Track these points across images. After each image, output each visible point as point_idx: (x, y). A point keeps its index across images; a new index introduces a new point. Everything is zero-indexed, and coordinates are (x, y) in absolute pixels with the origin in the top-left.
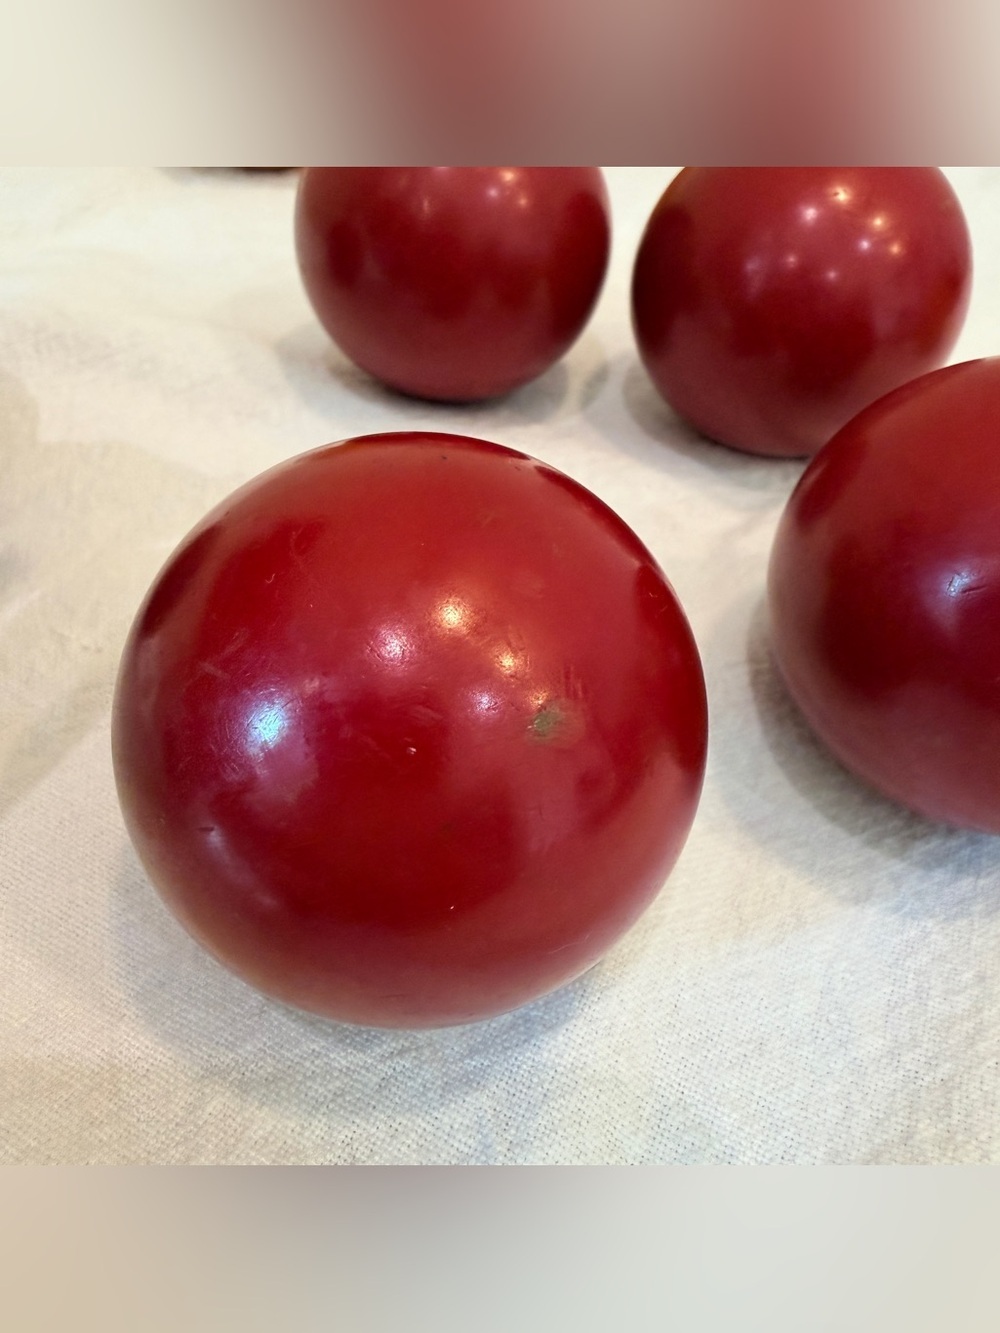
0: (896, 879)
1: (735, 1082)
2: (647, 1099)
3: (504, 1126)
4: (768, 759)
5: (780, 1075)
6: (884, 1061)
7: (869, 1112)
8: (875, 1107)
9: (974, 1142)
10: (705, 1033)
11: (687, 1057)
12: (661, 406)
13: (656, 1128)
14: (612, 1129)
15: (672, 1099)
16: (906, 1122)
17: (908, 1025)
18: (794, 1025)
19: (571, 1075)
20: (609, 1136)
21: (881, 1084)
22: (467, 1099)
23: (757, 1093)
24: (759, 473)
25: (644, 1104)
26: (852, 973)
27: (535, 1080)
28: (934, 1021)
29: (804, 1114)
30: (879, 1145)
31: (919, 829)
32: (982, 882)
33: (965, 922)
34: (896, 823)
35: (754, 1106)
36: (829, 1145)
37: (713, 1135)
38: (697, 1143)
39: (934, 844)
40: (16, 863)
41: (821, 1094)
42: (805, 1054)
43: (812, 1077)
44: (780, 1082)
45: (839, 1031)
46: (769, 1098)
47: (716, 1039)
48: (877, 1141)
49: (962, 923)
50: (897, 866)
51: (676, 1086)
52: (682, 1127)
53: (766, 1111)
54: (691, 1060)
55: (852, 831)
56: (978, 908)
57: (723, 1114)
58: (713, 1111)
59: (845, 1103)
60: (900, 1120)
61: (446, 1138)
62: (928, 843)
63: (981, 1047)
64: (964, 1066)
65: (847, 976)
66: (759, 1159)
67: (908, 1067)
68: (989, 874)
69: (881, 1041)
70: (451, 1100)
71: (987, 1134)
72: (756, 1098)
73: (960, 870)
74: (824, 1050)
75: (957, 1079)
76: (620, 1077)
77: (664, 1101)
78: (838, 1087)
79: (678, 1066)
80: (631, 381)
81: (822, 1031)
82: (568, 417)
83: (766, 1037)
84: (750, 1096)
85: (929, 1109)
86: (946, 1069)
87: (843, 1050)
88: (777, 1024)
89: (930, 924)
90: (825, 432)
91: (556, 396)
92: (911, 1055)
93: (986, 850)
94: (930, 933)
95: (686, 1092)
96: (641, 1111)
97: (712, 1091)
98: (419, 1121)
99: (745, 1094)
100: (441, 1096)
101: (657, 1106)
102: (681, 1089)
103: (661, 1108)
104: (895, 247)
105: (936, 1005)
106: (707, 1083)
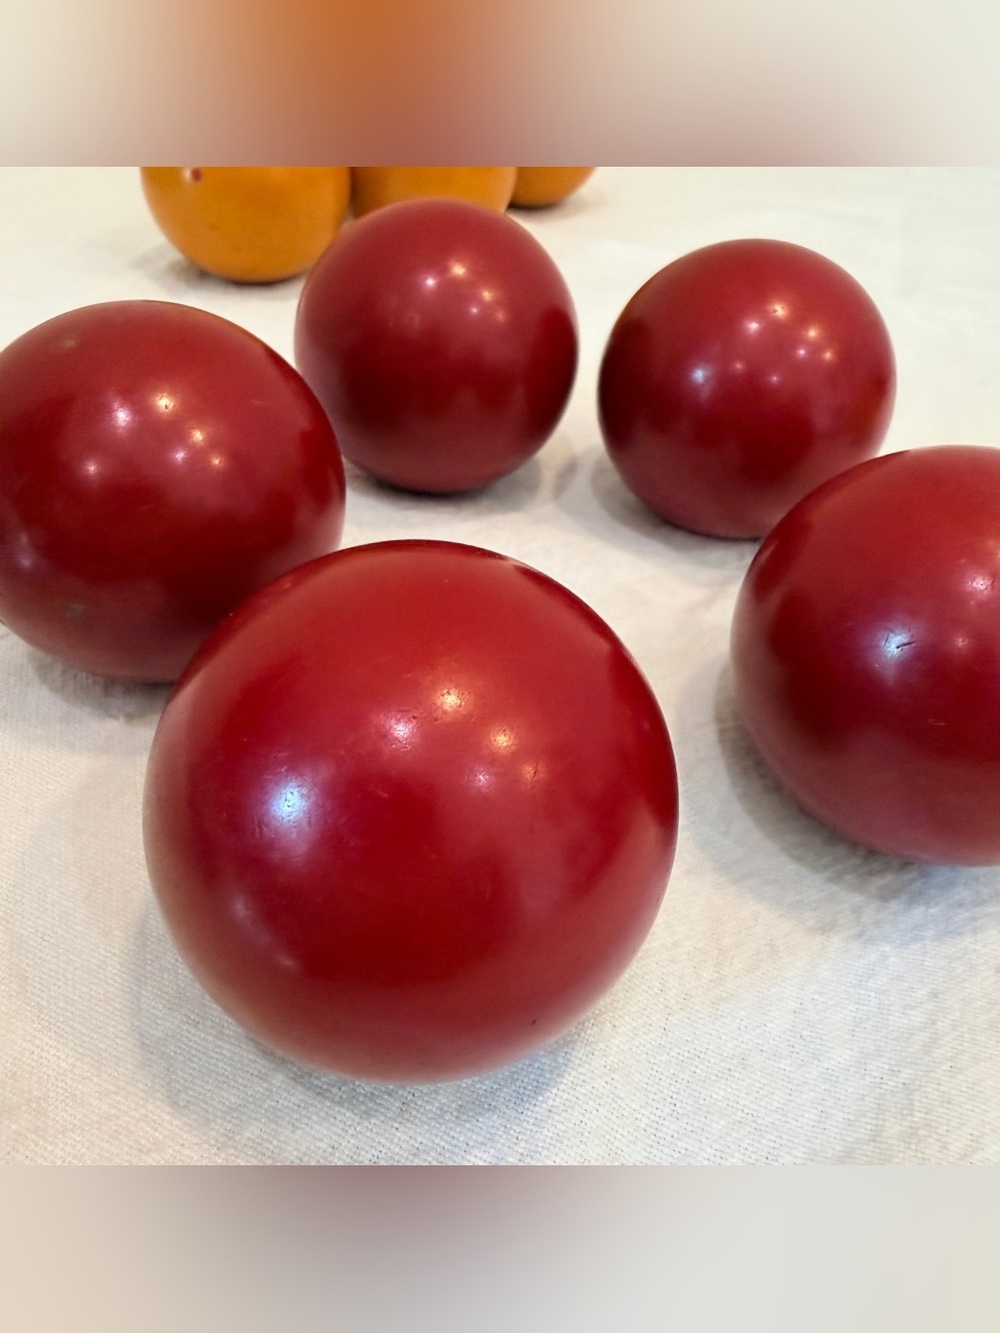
0: (857, 911)
1: (722, 1093)
2: (642, 1111)
3: (514, 1140)
4: (737, 808)
5: (761, 1086)
6: (853, 1069)
7: (842, 1115)
8: (846, 1111)
10: (692, 1052)
11: (676, 1073)
13: (653, 1137)
14: (612, 1139)
15: (667, 1110)
16: (875, 1122)
17: (872, 1038)
18: (772, 1042)
19: (571, 1092)
20: (610, 1145)
21: (850, 1090)
22: (481, 1119)
23: (742, 1102)
24: (717, 553)
25: (640, 1117)
26: (821, 994)
28: (895, 1034)
29: (784, 1119)
30: (852, 1143)
31: (876, 866)
32: (932, 911)
33: (919, 945)
34: (854, 861)
35: (740, 1114)
36: (808, 1145)
37: (704, 1140)
39: (889, 878)
40: (54, 919)
41: (799, 1101)
42: (782, 1066)
43: (790, 1086)
44: (762, 1092)
45: (812, 1046)
46: (753, 1106)
47: (702, 1056)
48: (850, 1139)
49: (916, 946)
50: (857, 899)
51: (669, 1099)
52: (676, 1135)
53: (750, 1118)
54: (682, 1076)
55: (815, 869)
56: (930, 933)
57: (712, 1121)
58: (703, 1119)
59: (820, 1108)
60: (869, 1120)
61: (463, 1153)
62: (882, 878)
63: (937, 1053)
64: (922, 1071)
65: (816, 997)
66: (746, 1160)
67: (874, 1074)
68: (937, 904)
69: (850, 1053)
70: (466, 1121)
71: (945, 1128)
72: (740, 1107)
73: (913, 900)
74: (800, 1062)
75: (917, 1083)
76: (617, 1092)
77: (658, 1113)
78: (813, 1094)
79: (669, 1081)
80: (598, 473)
81: (797, 1046)
82: (543, 505)
83: (748, 1053)
84: (735, 1105)
85: (894, 1110)
86: (906, 1074)
87: (816, 1062)
88: (756, 1040)
89: (887, 948)
90: (774, 517)
91: (531, 487)
92: (876, 1063)
94: (888, 956)
95: (678, 1104)
96: (638, 1123)
97: (702, 1102)
98: (438, 1141)
99: (731, 1103)
100: (457, 1117)
101: (652, 1117)
102: (673, 1101)
103: (657, 1119)
104: (828, 355)
105: (897, 1019)
106: (697, 1095)
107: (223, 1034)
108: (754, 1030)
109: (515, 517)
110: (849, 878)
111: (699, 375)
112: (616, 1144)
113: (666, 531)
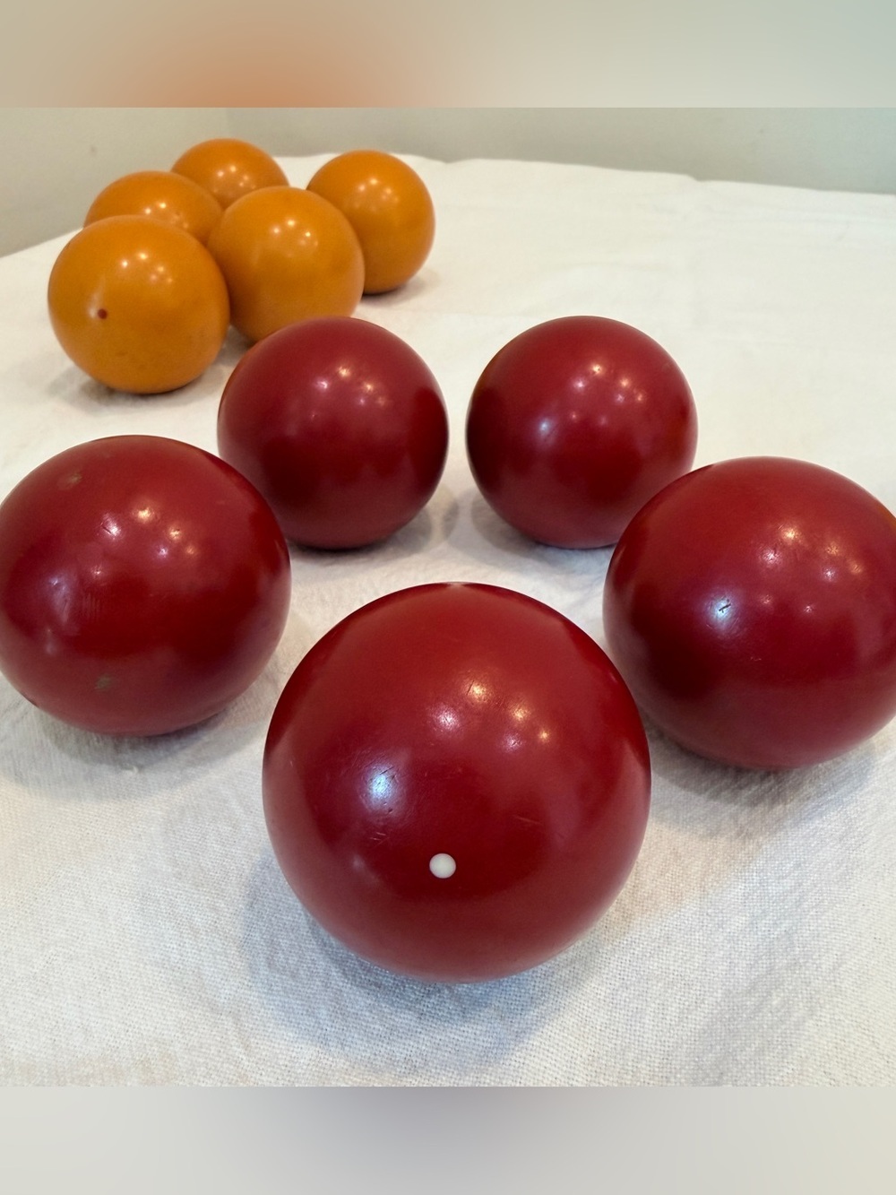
0: (734, 817)
2: (600, 987)
5: (684, 954)
6: (748, 929)
7: (744, 962)
8: (748, 958)
9: (810, 961)
10: (629, 939)
12: (502, 525)
13: (611, 1004)
15: (617, 984)
16: (768, 961)
17: (758, 904)
18: (686, 922)
21: (748, 944)
22: (482, 1014)
23: (672, 968)
25: (599, 992)
27: (523, 991)
28: (774, 898)
29: (704, 973)
30: (755, 979)
31: (743, 781)
32: (788, 806)
33: (782, 833)
35: (671, 976)
36: (724, 988)
37: (649, 999)
38: (640, 1007)
41: (713, 959)
42: (697, 937)
43: (705, 950)
44: (685, 958)
45: (716, 919)
46: (680, 969)
47: (637, 941)
48: (753, 977)
50: (733, 808)
51: (619, 976)
52: (628, 1000)
53: (679, 977)
54: (624, 958)
55: (699, 793)
56: (789, 823)
57: (653, 985)
58: (645, 985)
59: (729, 961)
60: (764, 961)
62: (750, 790)
63: (805, 906)
64: (797, 919)
65: (714, 884)
66: (682, 1006)
67: (763, 929)
68: (791, 800)
69: (744, 918)
70: (470, 1018)
71: (817, 954)
72: (671, 971)
73: (774, 801)
74: (709, 932)
75: (794, 928)
78: (722, 952)
79: (616, 963)
80: (476, 512)
81: (705, 921)
82: (438, 545)
83: (670, 933)
84: (667, 971)
85: (780, 950)
86: (785, 925)
87: (721, 930)
88: (675, 923)
89: (761, 839)
90: (621, 527)
91: (426, 532)
92: (764, 921)
93: (787, 785)
94: (762, 845)
95: (626, 978)
96: (599, 996)
97: (642, 973)
98: (452, 1036)
99: (664, 970)
100: (463, 1017)
101: (608, 991)
102: (622, 977)
105: (774, 888)
106: (638, 969)
107: (273, 990)
108: (672, 916)
109: (416, 558)
110: (725, 794)
111: (544, 426)
112: (585, 1013)
113: (539, 550)
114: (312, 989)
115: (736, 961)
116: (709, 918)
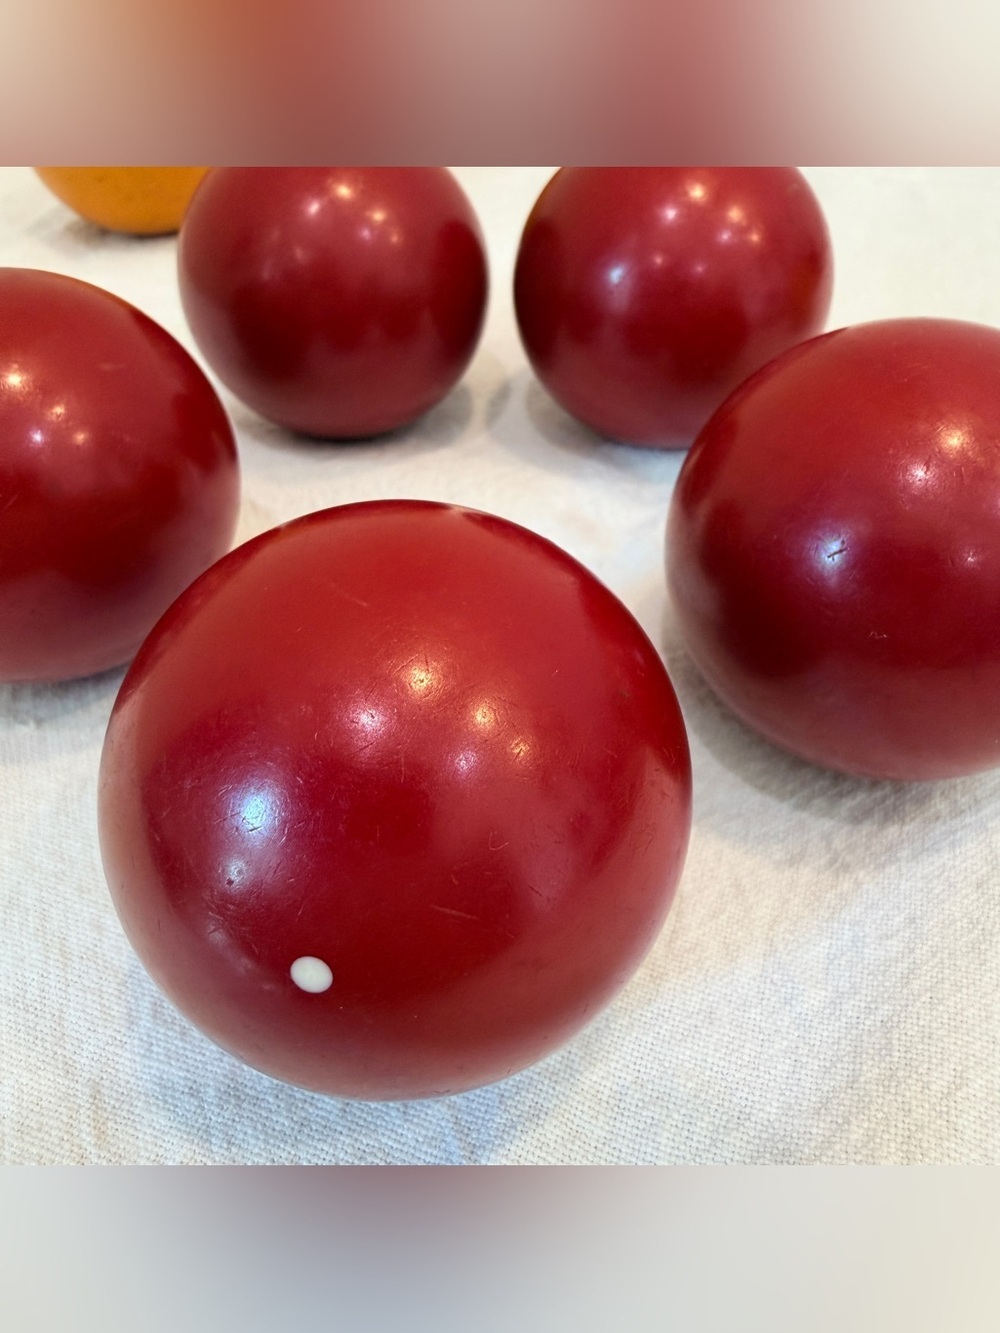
0: (827, 838)
1: (688, 1053)
2: (603, 1083)
3: (466, 1131)
5: (731, 1040)
6: (828, 1011)
7: (816, 1062)
8: (822, 1057)
9: (915, 1076)
10: (656, 1011)
12: (563, 415)
13: (616, 1109)
14: (571, 1117)
15: (629, 1078)
16: (851, 1067)
17: (847, 974)
18: (740, 990)
20: (570, 1124)
21: (825, 1034)
23: (710, 1060)
25: (601, 1089)
28: (871, 967)
29: (755, 1073)
30: (828, 1092)
31: (846, 786)
32: (906, 828)
33: (893, 868)
34: (823, 783)
35: (708, 1073)
36: (782, 1099)
37: (671, 1106)
38: (656, 1117)
39: (861, 798)
41: (771, 1051)
42: (753, 1016)
43: (761, 1036)
44: (731, 1047)
45: (783, 990)
46: (722, 1063)
47: (666, 1014)
48: (826, 1089)
49: (891, 870)
50: (827, 824)
51: (632, 1066)
52: (640, 1104)
53: (720, 1076)
54: (645, 1038)
55: (782, 798)
56: (904, 853)
57: (679, 1084)
58: (669, 1084)
59: (793, 1057)
60: (846, 1066)
61: (412, 1151)
62: (854, 798)
63: (915, 985)
64: (900, 1005)
65: (787, 936)
66: (717, 1122)
67: (850, 1013)
68: (913, 819)
69: (823, 993)
70: (414, 1116)
71: (926, 1066)
72: (709, 1066)
73: (887, 819)
74: (771, 1009)
75: (895, 1019)
77: (621, 1082)
78: (785, 1043)
80: (532, 397)
81: (767, 992)
82: (475, 437)
83: (715, 1005)
84: (704, 1064)
85: (871, 1051)
86: (885, 1010)
87: (788, 1008)
88: (724, 991)
89: (862, 874)
91: (461, 419)
92: (852, 1002)
93: (908, 796)
94: (862, 883)
95: (643, 1070)
96: (600, 1095)
97: (667, 1065)
98: (384, 1140)
99: (699, 1063)
100: (404, 1113)
102: (637, 1068)
103: (619, 1089)
104: (755, 238)
105: (872, 952)
106: (662, 1057)
107: (152, 1052)
108: (720, 980)
110: (819, 802)
112: (576, 1121)
113: (607, 449)
114: (204, 1055)
115: (804, 1060)
116: (773, 988)
